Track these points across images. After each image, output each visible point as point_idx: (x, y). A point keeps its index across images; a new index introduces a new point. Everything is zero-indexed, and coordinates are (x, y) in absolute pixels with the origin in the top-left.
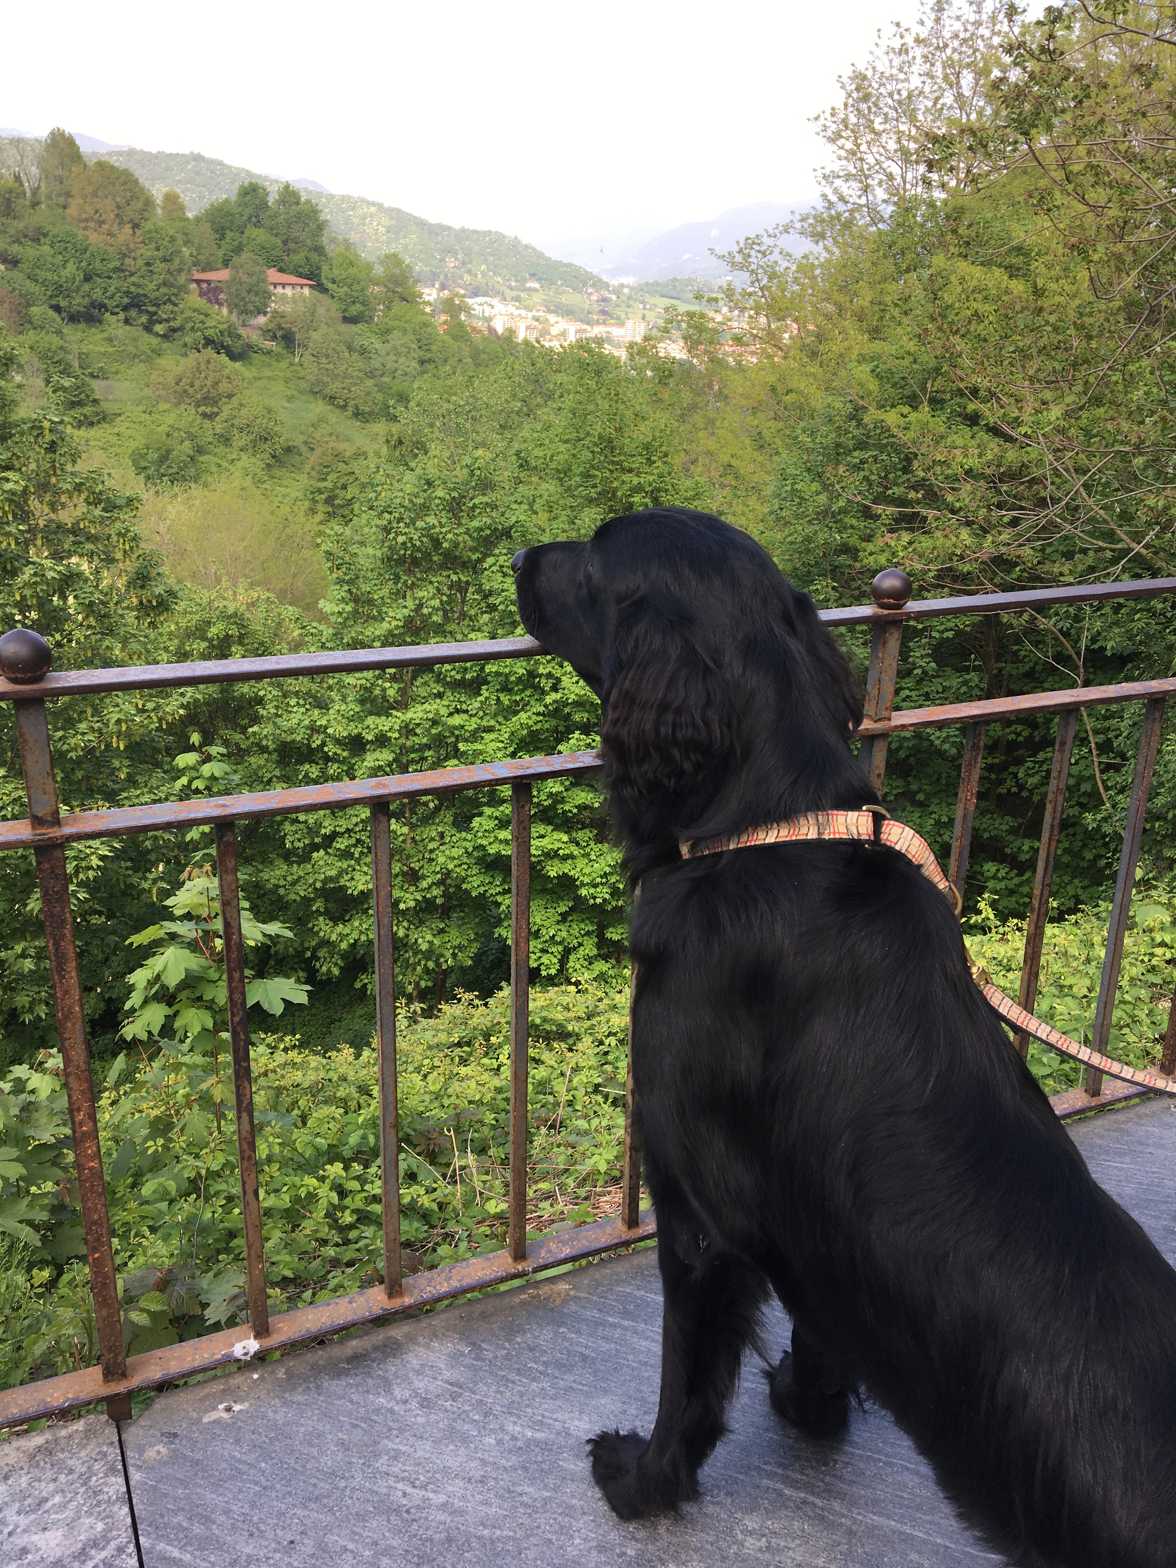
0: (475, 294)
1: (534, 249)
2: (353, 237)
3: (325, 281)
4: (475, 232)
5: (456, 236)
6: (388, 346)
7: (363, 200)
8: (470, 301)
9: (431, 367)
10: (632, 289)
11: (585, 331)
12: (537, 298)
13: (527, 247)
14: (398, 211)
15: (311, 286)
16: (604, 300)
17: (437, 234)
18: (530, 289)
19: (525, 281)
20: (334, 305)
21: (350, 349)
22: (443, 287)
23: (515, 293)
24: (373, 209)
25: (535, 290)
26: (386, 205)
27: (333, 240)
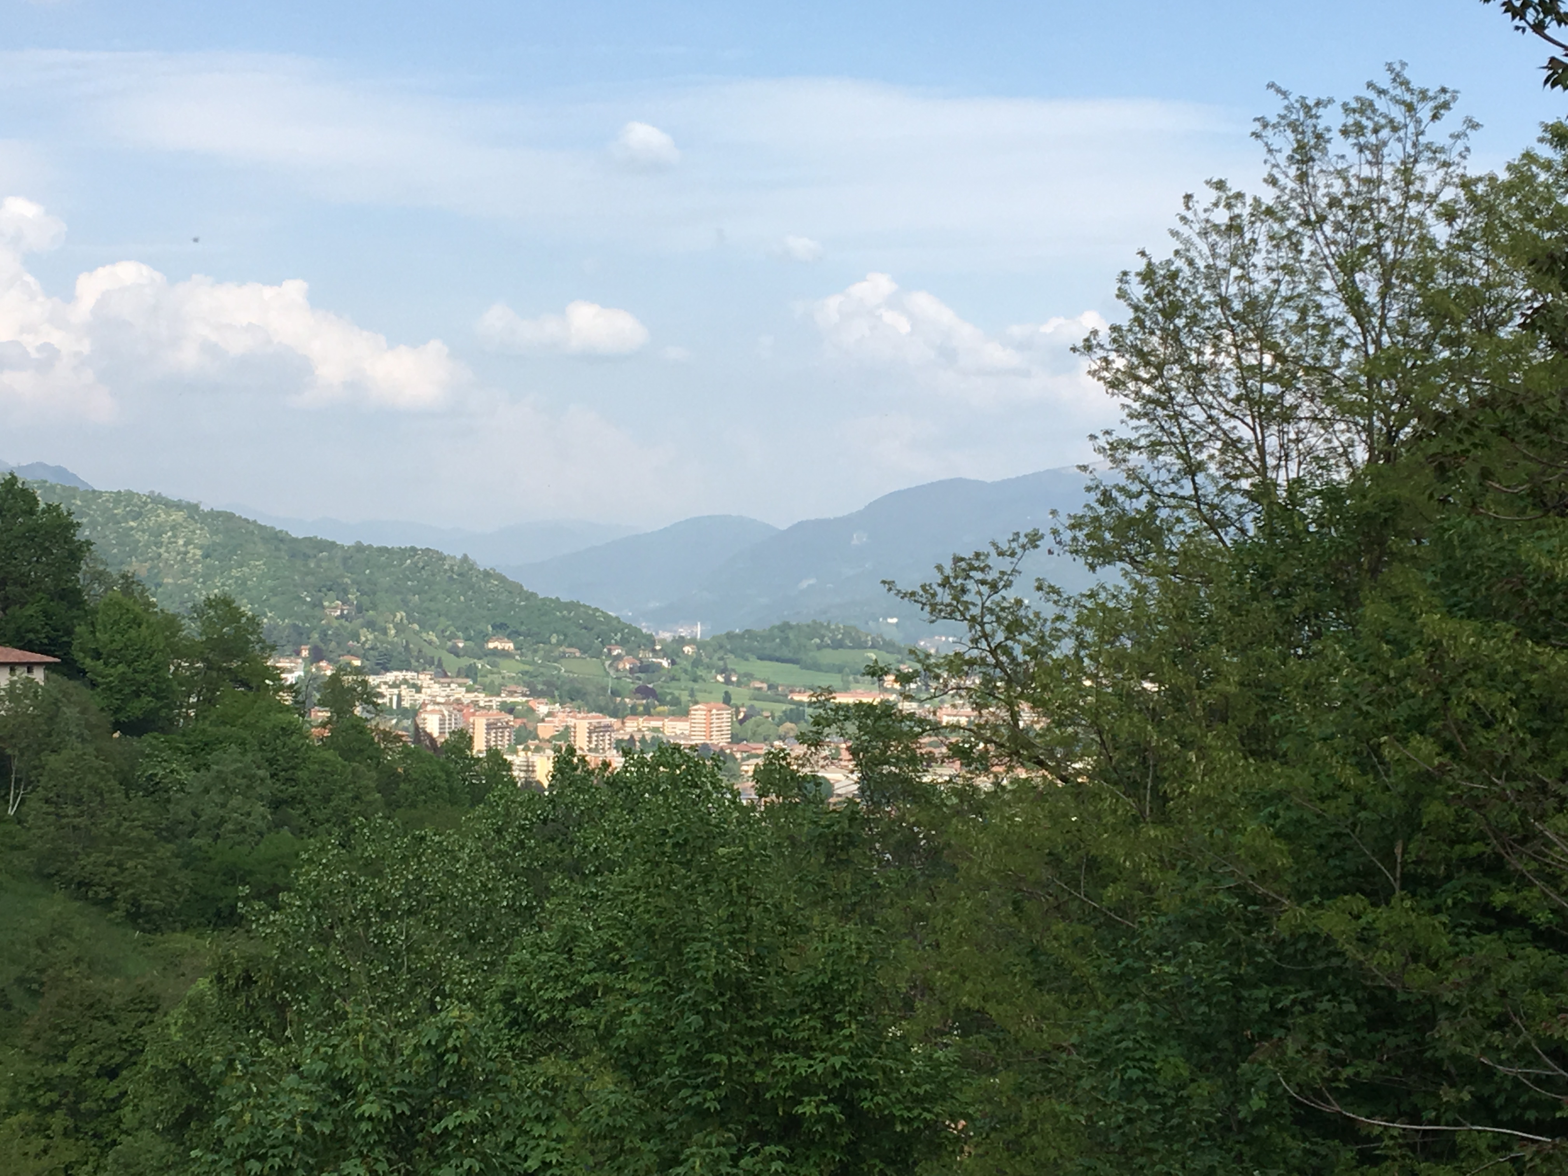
0: (384, 667)
1: (502, 579)
2: (137, 567)
3: (79, 656)
4: (383, 550)
5: (345, 560)
6: (206, 776)
7: (158, 500)
8: (373, 680)
9: (295, 812)
10: (700, 645)
11: (608, 728)
12: (509, 669)
13: (487, 575)
14: (229, 517)
15: (47, 666)
16: (646, 668)
17: (306, 557)
18: (495, 652)
19: (486, 638)
20: (95, 700)
21: (127, 783)
22: (317, 656)
23: (465, 662)
24: (178, 516)
25: (505, 654)
26: (205, 508)
27: (99, 577)
